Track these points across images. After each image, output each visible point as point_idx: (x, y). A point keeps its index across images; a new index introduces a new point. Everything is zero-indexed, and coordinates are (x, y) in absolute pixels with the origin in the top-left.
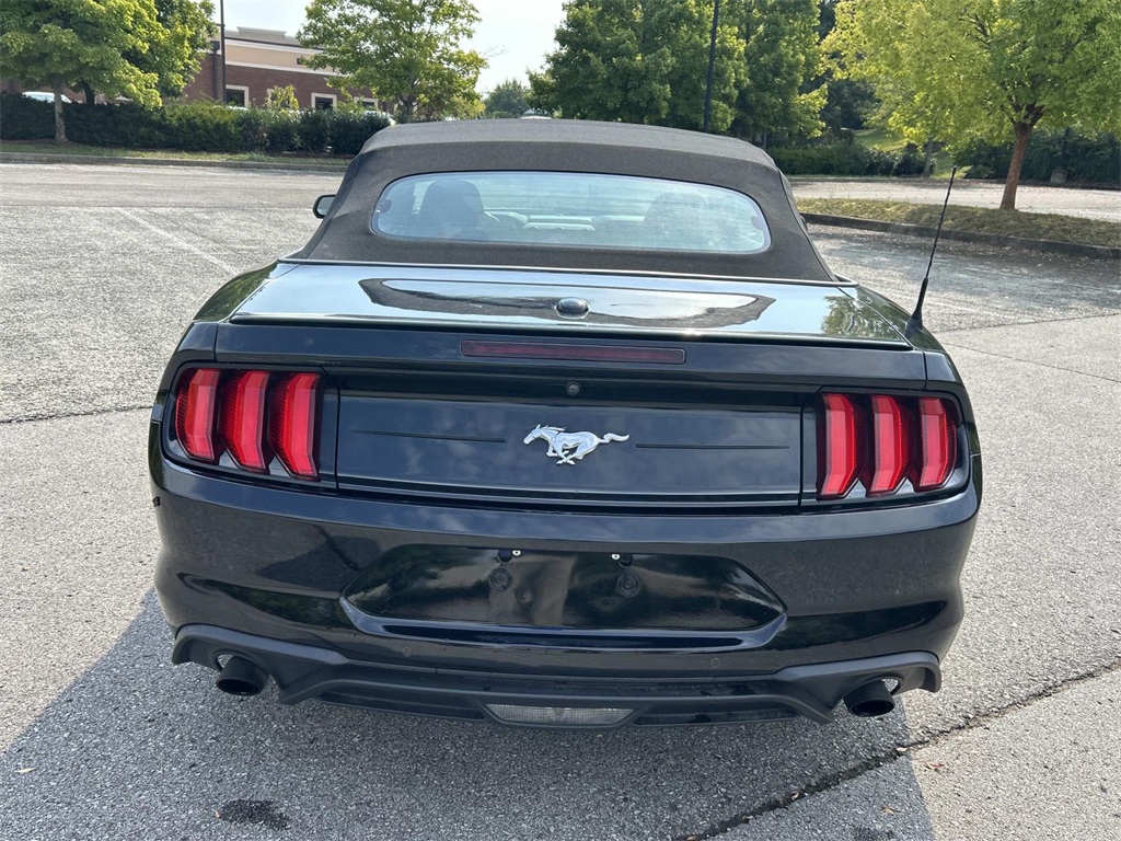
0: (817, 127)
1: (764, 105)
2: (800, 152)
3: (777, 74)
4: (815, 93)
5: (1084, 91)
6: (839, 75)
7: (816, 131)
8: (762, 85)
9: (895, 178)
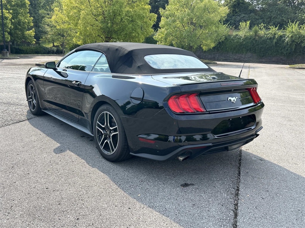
0: (34, 41)
1: (17, 34)
2: (28, 48)
3: (20, 25)
4: (31, 31)
5: (123, 34)
6: (58, 27)
7: (33, 42)
8: (16, 28)
9: (55, 55)
